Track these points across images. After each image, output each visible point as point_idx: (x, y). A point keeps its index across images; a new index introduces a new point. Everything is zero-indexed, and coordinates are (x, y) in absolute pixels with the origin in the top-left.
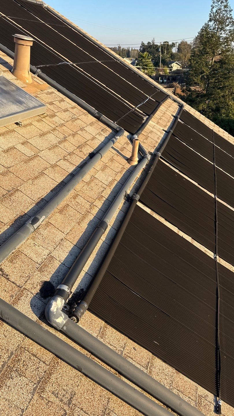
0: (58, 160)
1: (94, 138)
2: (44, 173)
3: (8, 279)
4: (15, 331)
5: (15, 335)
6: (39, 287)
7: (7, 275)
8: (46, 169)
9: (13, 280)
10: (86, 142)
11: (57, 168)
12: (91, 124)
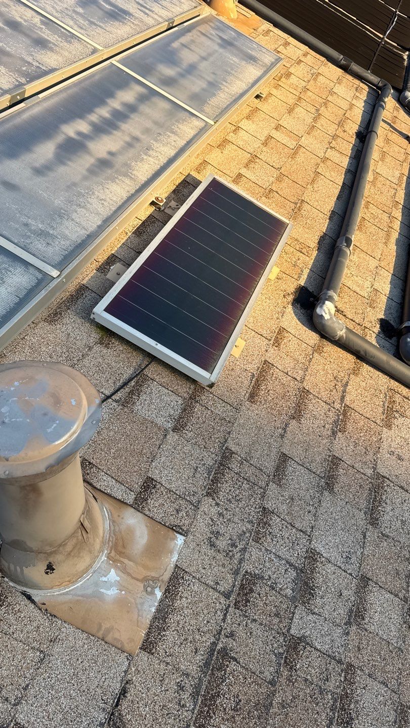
0: (325, 149)
1: (352, 106)
2: (319, 173)
3: (345, 316)
4: (378, 373)
5: (380, 376)
6: (378, 326)
7: (342, 312)
8: (318, 165)
9: (350, 317)
10: (345, 114)
11: (329, 163)
12: (339, 81)
